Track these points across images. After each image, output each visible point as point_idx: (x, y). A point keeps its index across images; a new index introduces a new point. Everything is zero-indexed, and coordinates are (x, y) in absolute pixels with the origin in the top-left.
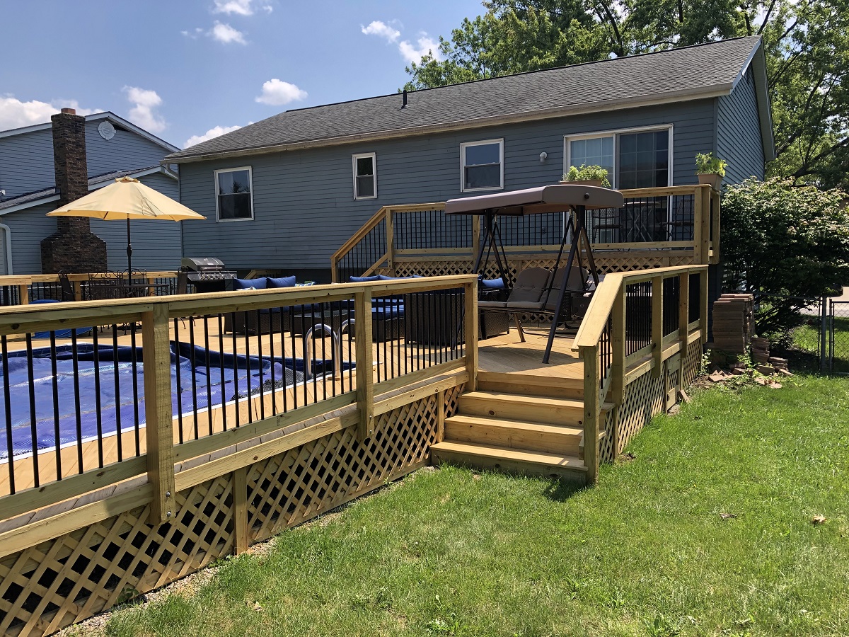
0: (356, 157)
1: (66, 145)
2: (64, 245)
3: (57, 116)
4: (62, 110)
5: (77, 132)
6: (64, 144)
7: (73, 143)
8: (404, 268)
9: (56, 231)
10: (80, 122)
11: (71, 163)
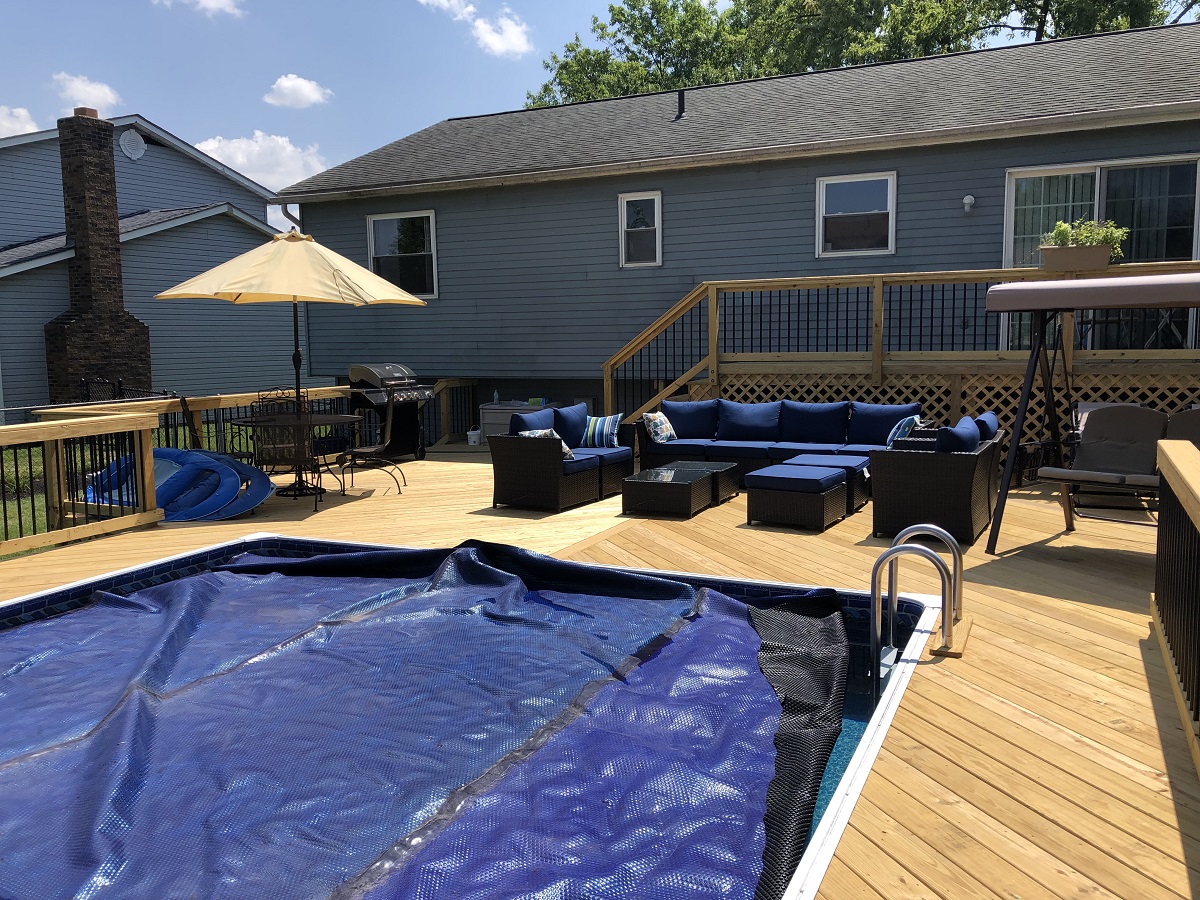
0: (624, 199)
1: (85, 168)
2: (84, 332)
3: (68, 120)
4: (77, 111)
5: (101, 147)
6: (81, 166)
7: (96, 165)
8: (738, 385)
9: (67, 308)
10: (105, 130)
11: (92, 198)
